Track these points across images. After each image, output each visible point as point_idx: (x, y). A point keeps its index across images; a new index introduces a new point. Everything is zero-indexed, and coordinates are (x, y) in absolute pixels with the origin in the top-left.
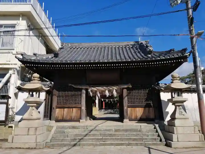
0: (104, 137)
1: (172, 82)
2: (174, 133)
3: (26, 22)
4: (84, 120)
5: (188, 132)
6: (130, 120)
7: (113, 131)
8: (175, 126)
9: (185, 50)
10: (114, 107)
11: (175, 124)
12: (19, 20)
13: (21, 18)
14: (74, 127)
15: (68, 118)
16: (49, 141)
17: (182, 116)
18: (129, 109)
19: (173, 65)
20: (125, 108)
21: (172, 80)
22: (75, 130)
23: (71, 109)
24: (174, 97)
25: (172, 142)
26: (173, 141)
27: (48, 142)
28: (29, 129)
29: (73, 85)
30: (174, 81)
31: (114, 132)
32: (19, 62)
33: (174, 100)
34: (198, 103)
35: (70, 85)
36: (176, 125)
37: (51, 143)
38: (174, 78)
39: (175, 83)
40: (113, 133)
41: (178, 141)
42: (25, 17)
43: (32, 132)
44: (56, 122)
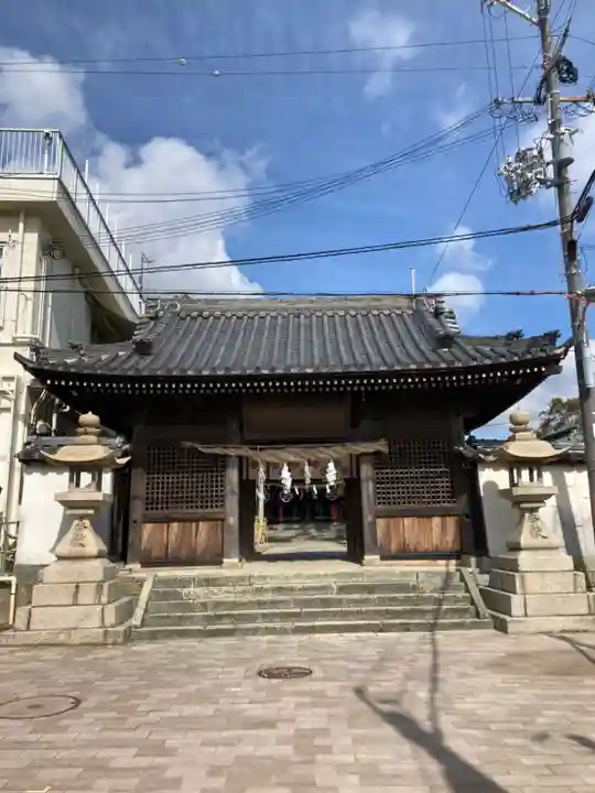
0: (305, 610)
1: (512, 439)
2: (515, 593)
3: (39, 236)
4: (236, 560)
5: (557, 588)
6: (383, 558)
7: (333, 589)
8: (517, 571)
9: (552, 337)
10: (317, 515)
11: (518, 566)
12: (16, 230)
13: (21, 225)
14: (208, 582)
15: (184, 554)
16: (138, 623)
17: (539, 542)
18: (381, 523)
19: (518, 382)
20: (368, 518)
21: (511, 430)
22: (215, 590)
23: (194, 524)
24: (516, 485)
25: (508, 619)
26: (510, 615)
27: (136, 627)
28: (77, 587)
29: (196, 445)
30: (518, 435)
31: (337, 594)
32: (27, 373)
33: (518, 491)
34: (589, 500)
35: (188, 444)
36: (520, 568)
37: (144, 629)
38: (518, 425)
39: (519, 440)
40: (334, 596)
41: (526, 615)
42: (36, 221)
43: (87, 595)
44: (142, 566)
